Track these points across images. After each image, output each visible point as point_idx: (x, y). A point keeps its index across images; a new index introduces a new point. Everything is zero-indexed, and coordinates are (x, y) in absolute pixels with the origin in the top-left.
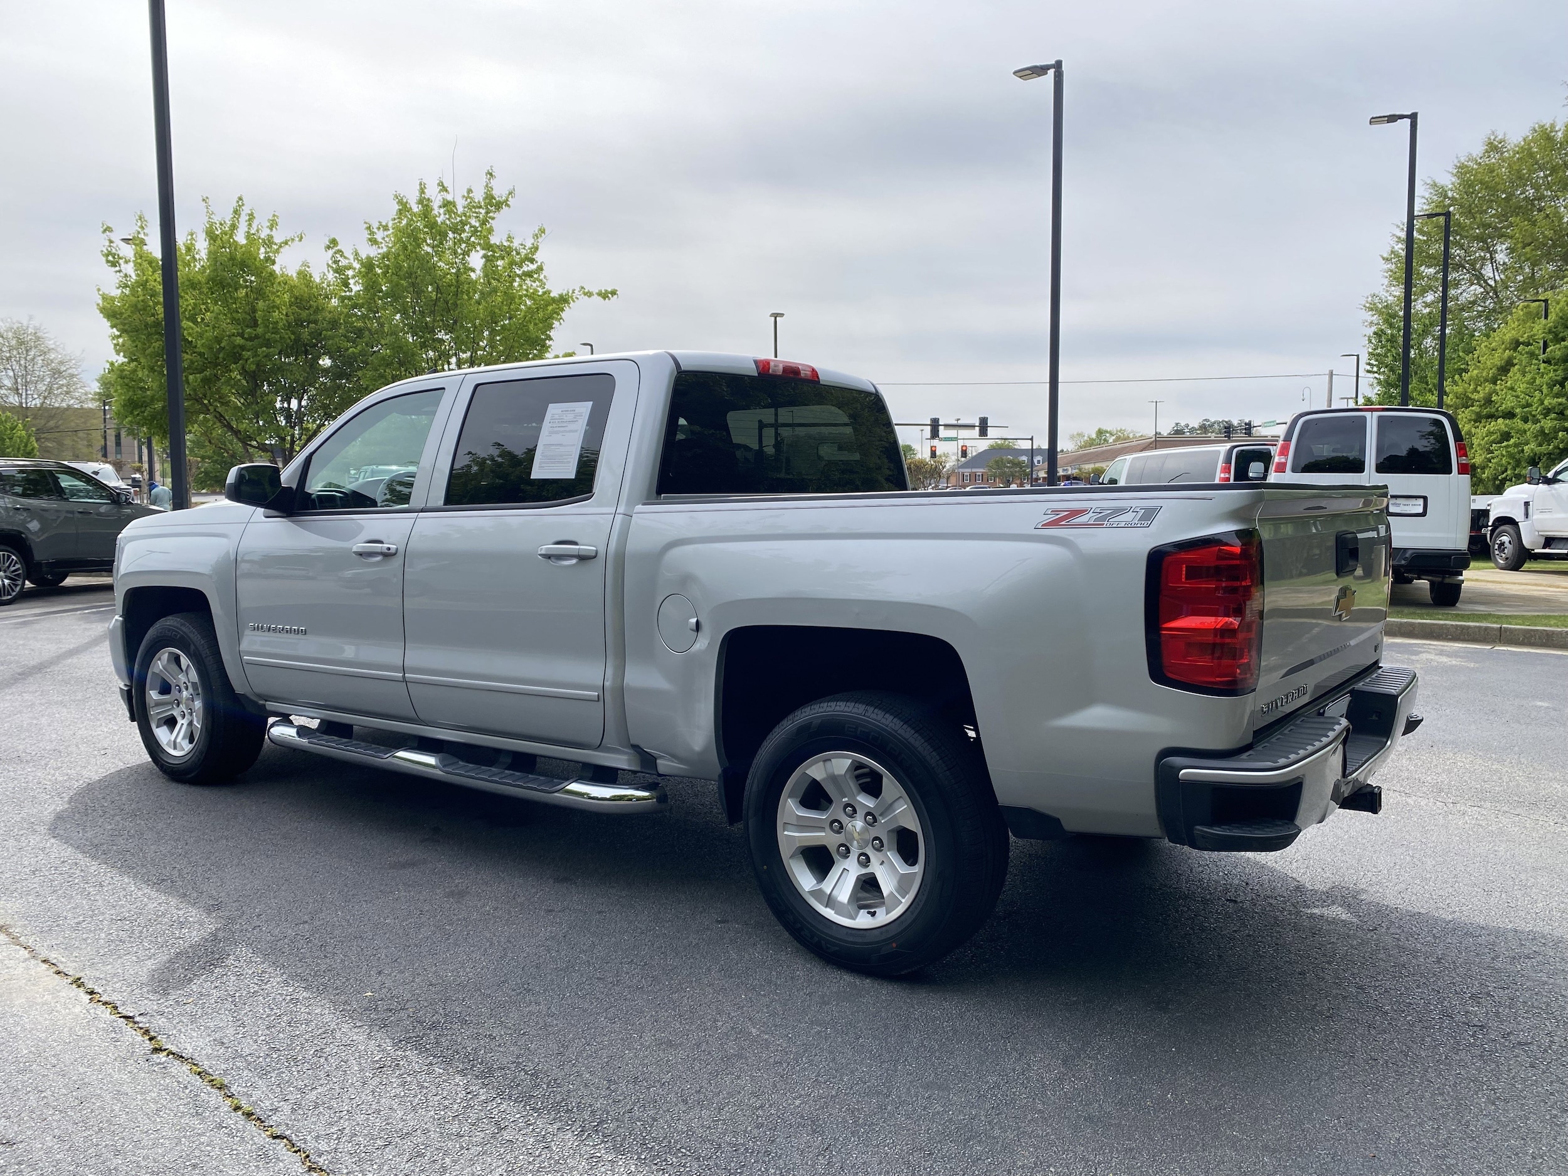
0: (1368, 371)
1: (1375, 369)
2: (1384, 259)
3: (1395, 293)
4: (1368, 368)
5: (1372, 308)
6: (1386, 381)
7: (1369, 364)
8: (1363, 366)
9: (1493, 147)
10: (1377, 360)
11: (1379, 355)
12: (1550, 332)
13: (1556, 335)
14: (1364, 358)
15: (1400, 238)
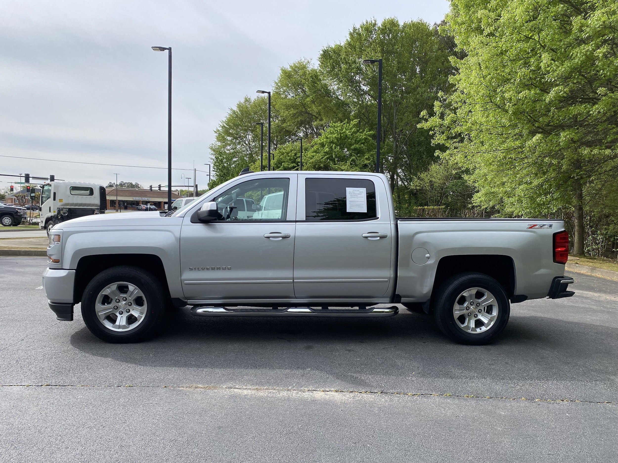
0: (214, 171)
1: (216, 170)
2: (214, 131)
3: (218, 144)
4: (214, 169)
5: (211, 148)
6: (220, 175)
7: (214, 168)
8: (212, 169)
9: (247, 100)
10: (216, 167)
11: (217, 165)
12: (275, 164)
13: (277, 166)
14: (212, 165)
15: (221, 125)
